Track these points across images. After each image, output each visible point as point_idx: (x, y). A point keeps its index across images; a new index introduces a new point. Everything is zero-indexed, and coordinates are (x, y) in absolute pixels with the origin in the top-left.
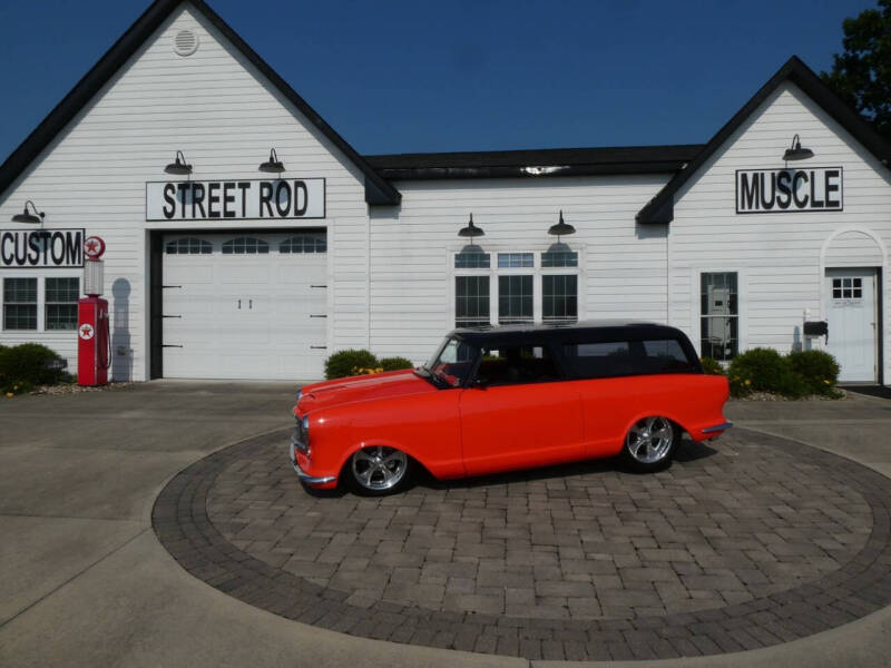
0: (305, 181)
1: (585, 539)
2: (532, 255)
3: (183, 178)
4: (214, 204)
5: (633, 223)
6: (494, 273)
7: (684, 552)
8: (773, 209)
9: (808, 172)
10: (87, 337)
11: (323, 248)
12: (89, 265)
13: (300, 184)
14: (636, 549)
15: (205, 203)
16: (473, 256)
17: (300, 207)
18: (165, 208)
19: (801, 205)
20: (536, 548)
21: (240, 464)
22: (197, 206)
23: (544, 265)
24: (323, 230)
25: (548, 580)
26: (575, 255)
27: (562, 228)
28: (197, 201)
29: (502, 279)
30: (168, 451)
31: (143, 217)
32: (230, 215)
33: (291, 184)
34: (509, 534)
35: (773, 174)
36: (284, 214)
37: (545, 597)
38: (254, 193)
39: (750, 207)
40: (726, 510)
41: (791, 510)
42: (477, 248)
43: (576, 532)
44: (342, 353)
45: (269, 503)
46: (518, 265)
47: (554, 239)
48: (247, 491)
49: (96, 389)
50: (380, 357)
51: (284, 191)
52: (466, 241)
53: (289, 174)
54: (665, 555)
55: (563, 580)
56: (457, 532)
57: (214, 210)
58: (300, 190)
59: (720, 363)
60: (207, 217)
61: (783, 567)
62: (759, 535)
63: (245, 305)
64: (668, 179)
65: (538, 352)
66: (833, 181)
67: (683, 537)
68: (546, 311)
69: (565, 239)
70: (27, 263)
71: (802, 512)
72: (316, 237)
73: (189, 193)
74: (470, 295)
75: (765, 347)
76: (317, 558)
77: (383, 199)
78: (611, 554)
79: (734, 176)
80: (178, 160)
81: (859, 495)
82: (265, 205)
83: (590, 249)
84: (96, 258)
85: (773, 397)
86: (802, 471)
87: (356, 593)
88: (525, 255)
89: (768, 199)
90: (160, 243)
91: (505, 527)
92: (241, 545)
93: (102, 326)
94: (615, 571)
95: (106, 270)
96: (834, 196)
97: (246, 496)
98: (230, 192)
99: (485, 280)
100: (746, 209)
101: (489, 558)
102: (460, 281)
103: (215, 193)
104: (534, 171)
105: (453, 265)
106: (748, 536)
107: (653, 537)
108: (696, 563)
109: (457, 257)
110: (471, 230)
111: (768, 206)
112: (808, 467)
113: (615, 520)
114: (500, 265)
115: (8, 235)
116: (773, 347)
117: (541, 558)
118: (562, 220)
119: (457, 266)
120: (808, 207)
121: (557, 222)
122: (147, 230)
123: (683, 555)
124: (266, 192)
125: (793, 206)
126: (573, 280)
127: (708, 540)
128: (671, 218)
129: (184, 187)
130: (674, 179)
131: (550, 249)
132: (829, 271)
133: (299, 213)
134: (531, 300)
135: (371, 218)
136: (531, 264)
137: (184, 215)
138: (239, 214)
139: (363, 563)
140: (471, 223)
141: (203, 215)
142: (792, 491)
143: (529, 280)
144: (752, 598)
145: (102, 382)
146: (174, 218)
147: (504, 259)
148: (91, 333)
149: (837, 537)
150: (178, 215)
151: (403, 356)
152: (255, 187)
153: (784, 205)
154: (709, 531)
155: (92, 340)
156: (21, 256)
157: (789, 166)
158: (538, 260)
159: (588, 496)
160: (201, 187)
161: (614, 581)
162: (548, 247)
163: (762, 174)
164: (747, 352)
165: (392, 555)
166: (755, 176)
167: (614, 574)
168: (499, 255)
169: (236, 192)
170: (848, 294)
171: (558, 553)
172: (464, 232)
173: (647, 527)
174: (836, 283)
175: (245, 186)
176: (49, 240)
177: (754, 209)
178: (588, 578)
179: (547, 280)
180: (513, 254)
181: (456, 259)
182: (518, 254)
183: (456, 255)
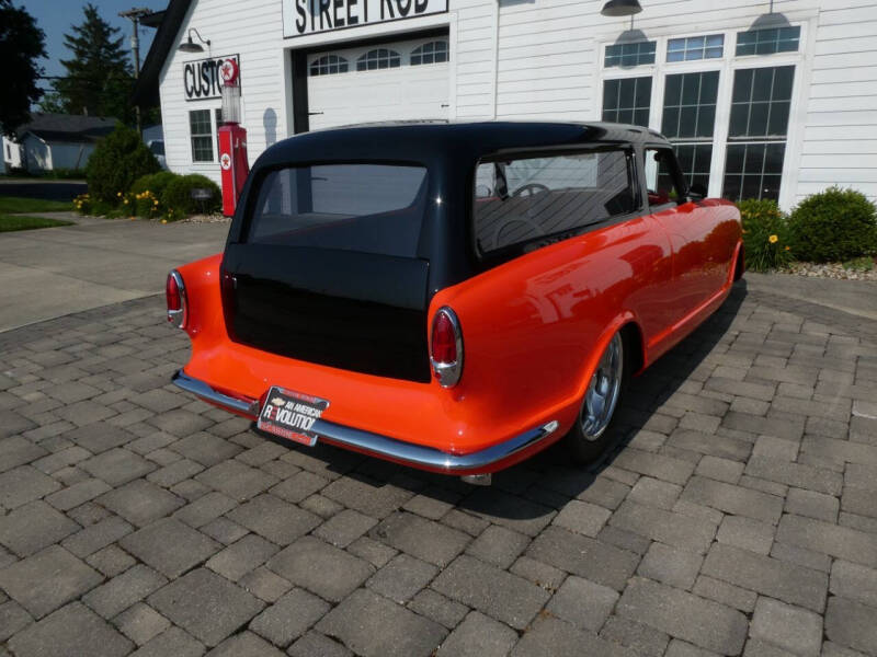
2: (722, 36)
4: (339, 10)
10: (226, 168)
11: (443, 57)
15: (331, 10)
16: (631, 48)
18: (297, 21)
22: (324, 14)
23: (740, 52)
24: (443, 31)
26: (796, 31)
28: (324, 8)
29: (672, 81)
31: (281, 35)
32: (353, 21)
36: (404, 13)
42: (638, 33)
46: (694, 55)
47: (763, 7)
57: (339, 17)
60: (333, 27)
68: (735, 128)
69: (782, 5)
70: (202, 96)
72: (435, 41)
74: (622, 107)
82: (385, 4)
83: (824, 18)
88: (710, 38)
90: (303, 64)
99: (646, 82)
102: (610, 86)
105: (602, 64)
109: (609, 50)
114: (670, 58)
115: (188, 68)
119: (608, 64)
122: (286, 50)
126: (787, 73)
131: (754, 25)
133: (420, 9)
134: (712, 111)
135: (500, 6)
137: (313, 28)
141: (330, 25)
143: (712, 79)
146: (305, 32)
147: (676, 48)
150: (308, 29)
155: (230, 170)
156: (198, 89)
158: (730, 45)
162: (752, 21)
168: (669, 41)
172: (610, 9)
176: (215, 69)
179: (742, 77)
180: (689, 39)
181: (607, 54)
182: (701, 38)
183: (607, 48)
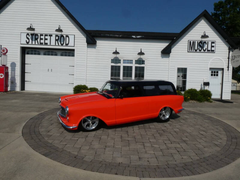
0: (69, 35)
1: (151, 141)
2: (132, 60)
3: (32, 32)
4: (41, 41)
5: (160, 53)
6: (122, 65)
7: (179, 145)
8: (197, 51)
9: (207, 42)
11: (73, 55)
12: (3, 56)
13: (67, 36)
14: (165, 144)
15: (39, 40)
16: (116, 60)
17: (67, 43)
18: (26, 41)
19: (205, 51)
20: (137, 143)
21: (49, 117)
22: (36, 41)
23: (135, 63)
24: (73, 50)
25: (142, 153)
26: (144, 61)
27: (141, 53)
28: (36, 39)
29: (124, 67)
30: (27, 112)
31: (20, 43)
32: (46, 44)
33: (65, 36)
34: (129, 139)
35: (198, 42)
36: (62, 45)
37: (142, 158)
38: (53, 38)
39: (191, 50)
40: (188, 132)
41: (205, 133)
42: (117, 58)
43: (148, 139)
44: (78, 86)
45: (59, 128)
46: (128, 63)
47: (139, 56)
48: (51, 125)
49: (4, 93)
50: (89, 87)
51: (62, 38)
52: (115, 56)
53: (64, 33)
54: (173, 145)
55: (146, 153)
56: (114, 138)
57: (41, 42)
58: (67, 38)
59: (182, 92)
61: (206, 149)
62: (198, 140)
63: (50, 70)
64: (170, 41)
65: (133, 88)
66: (213, 45)
67: (178, 141)
68: (136, 76)
69: (142, 57)
71: (208, 133)
72: (71, 52)
73: (34, 37)
74: (115, 71)
75: (193, 88)
76: (74, 146)
77: (91, 42)
78: (159, 145)
79: (188, 42)
80: (31, 27)
81: (222, 129)
82: (57, 42)
83: (148, 60)
84: (5, 54)
85: (195, 102)
86: (205, 122)
87: (87, 157)
88: (131, 60)
89: (196, 49)
90: (24, 51)
91: (128, 137)
92: (50, 141)
93: (7, 75)
94: (160, 150)
95: (8, 58)
96: (213, 49)
97: (51, 126)
98: (46, 37)
99: (119, 67)
100: (190, 51)
101: (124, 146)
102: (112, 67)
103: (42, 37)
104: (134, 37)
105: (111, 62)
106: (195, 140)
107: (169, 140)
108: (182, 148)
109: (112, 60)
110: (116, 53)
111: (196, 50)
112: (207, 121)
113: (158, 135)
114: (124, 63)
116: (195, 88)
117: (139, 146)
118: (141, 51)
119: (112, 62)
120: (206, 51)
121: (140, 52)
122: (21, 47)
123: (178, 146)
124: (57, 38)
125: (202, 51)
126: (143, 68)
127: (185, 141)
128: (171, 52)
129: (32, 35)
130: (172, 41)
131: (138, 59)
132: (211, 69)
133: (67, 45)
134: (132, 73)
135: (88, 47)
136: (132, 63)
137: (32, 43)
138: (49, 44)
139: (88, 147)
140: (116, 51)
141: (38, 43)
142: (204, 127)
143: (131, 67)
144: (199, 158)
145: (6, 91)
146: (29, 44)
147: (125, 61)
148: (3, 76)
149: (218, 140)
150: (30, 43)
151: (96, 87)
152: (54, 36)
153: (200, 51)
154: (185, 139)
155: (3, 78)
157: (202, 40)
158: (134, 62)
159: (150, 128)
160: (38, 35)
161: (161, 153)
163: (195, 42)
164: (189, 89)
165: (96, 145)
166: (193, 42)
167: (160, 151)
168: (123, 60)
169: (48, 37)
170: (215, 75)
171: (144, 145)
172: (114, 53)
173: (167, 137)
174: (212, 72)
175: (51, 36)
177: (192, 51)
178: (153, 152)
179: (136, 67)
180: (127, 60)
181: (111, 60)
182: (129, 60)
183: (111, 59)
